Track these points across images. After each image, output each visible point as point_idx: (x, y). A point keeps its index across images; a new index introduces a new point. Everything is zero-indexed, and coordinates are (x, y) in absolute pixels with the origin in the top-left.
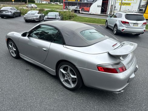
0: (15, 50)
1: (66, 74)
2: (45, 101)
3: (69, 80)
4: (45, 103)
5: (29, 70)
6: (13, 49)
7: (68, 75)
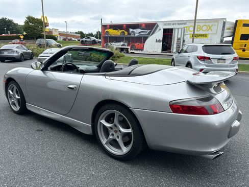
0: (19, 97)
1: (111, 128)
2: (70, 180)
3: (118, 140)
4: (71, 184)
5: (42, 130)
6: (15, 98)
7: (116, 129)
